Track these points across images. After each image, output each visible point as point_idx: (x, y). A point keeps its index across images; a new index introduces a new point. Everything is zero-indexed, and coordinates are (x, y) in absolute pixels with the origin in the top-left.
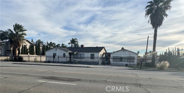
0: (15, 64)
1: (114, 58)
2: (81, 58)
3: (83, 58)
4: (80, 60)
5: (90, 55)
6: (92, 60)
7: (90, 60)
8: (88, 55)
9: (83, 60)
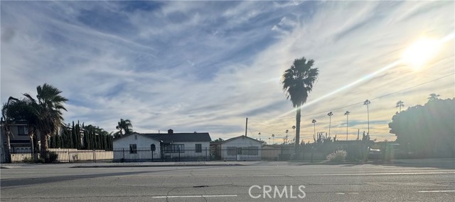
0: (79, 167)
1: (230, 150)
2: (179, 151)
3: (183, 151)
4: (176, 155)
5: (194, 146)
6: (198, 154)
7: (193, 154)
8: (191, 146)
9: (182, 155)
